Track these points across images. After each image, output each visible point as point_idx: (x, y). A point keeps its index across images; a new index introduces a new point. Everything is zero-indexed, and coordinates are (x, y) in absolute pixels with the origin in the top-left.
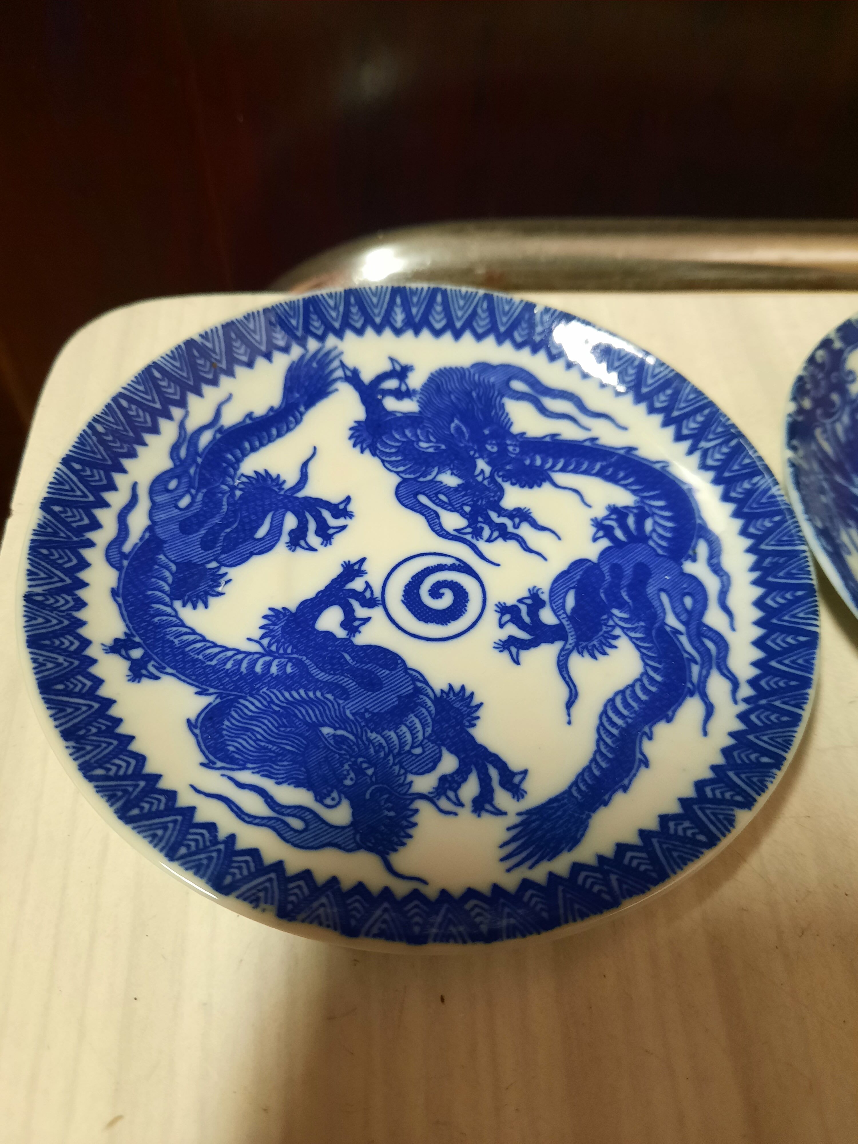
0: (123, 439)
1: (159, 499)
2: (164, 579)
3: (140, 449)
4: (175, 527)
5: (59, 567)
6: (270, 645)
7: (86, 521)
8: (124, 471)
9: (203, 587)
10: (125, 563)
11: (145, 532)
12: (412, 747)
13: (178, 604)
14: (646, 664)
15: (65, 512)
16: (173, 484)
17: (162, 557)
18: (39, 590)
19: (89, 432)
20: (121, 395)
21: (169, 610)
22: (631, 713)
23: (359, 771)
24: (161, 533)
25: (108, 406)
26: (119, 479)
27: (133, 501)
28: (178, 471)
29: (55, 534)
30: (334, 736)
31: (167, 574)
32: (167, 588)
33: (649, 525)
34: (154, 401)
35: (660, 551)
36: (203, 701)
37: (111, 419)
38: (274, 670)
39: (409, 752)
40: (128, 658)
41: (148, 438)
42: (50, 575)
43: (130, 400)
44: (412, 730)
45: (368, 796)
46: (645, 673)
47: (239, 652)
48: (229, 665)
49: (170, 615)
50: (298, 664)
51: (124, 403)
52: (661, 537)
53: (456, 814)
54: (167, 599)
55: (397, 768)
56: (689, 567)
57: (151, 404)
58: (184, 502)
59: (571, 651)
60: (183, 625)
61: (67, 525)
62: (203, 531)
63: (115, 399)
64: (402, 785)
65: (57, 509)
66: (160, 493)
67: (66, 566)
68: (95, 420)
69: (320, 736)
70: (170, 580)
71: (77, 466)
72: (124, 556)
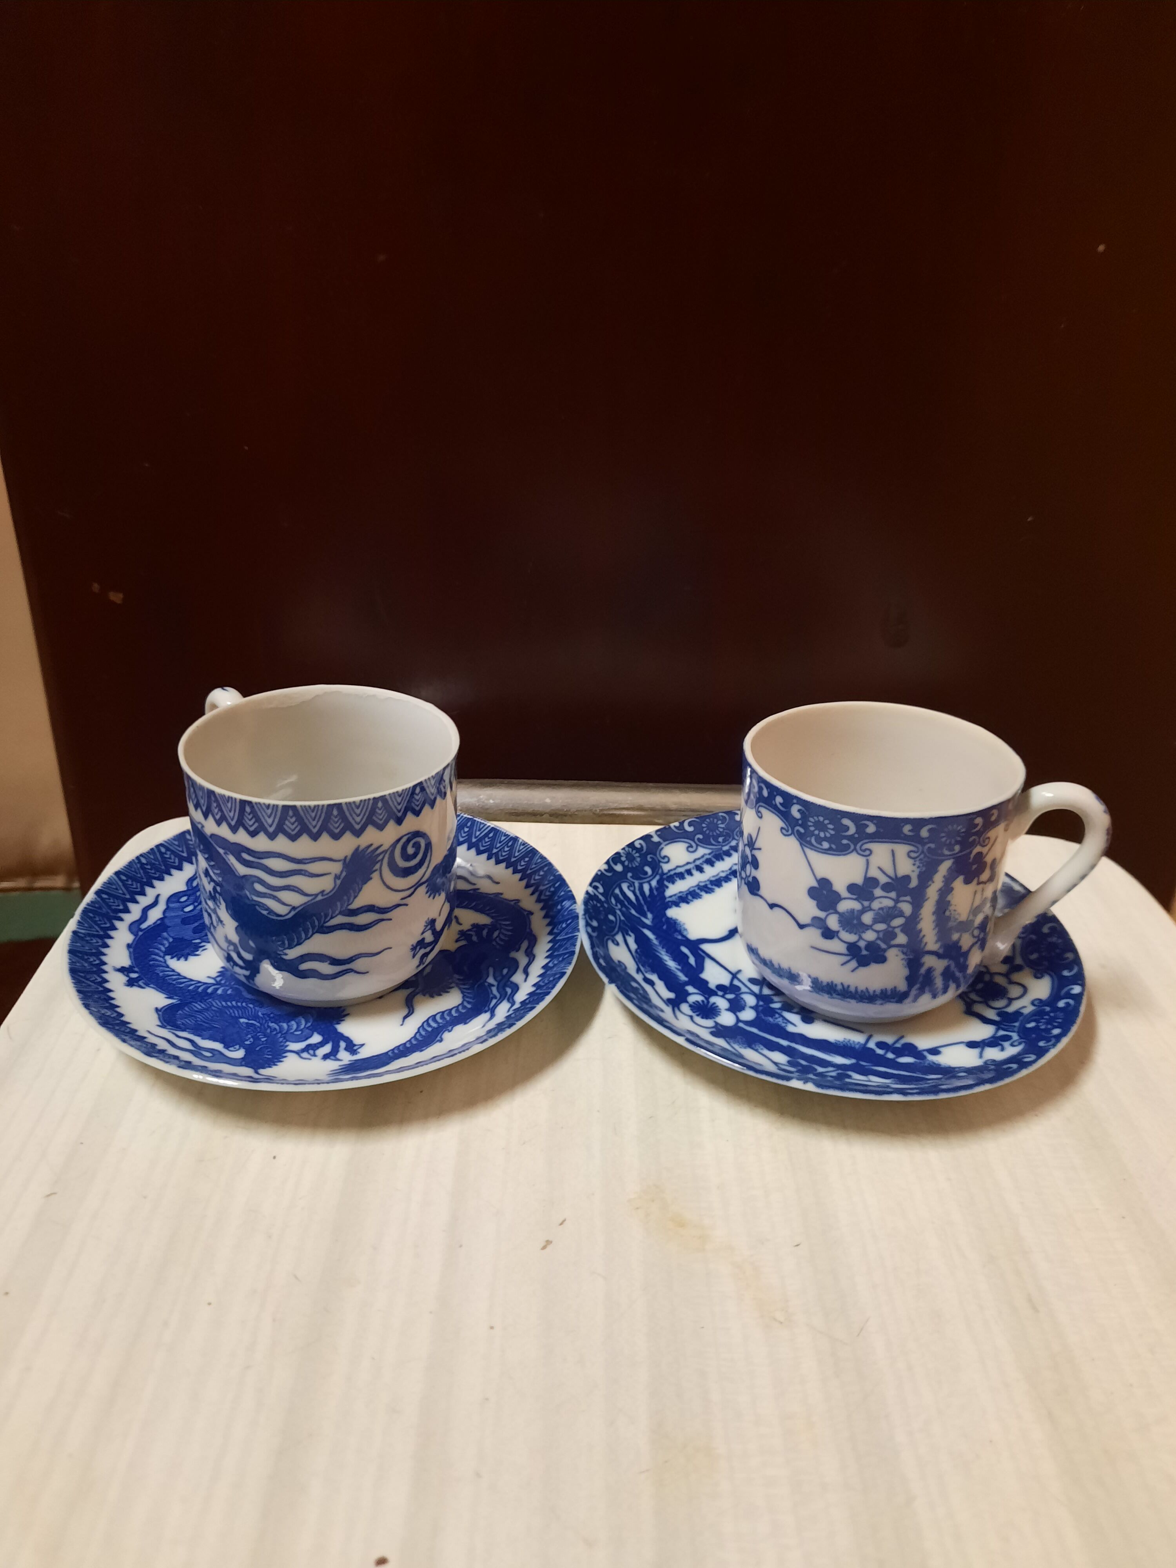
0: (157, 870)
1: (171, 905)
2: (163, 945)
3: (167, 877)
4: (178, 921)
5: (98, 925)
6: (221, 980)
7: (121, 907)
8: (153, 887)
9: (187, 951)
10: (140, 933)
11: (158, 920)
12: (296, 1031)
13: (168, 957)
14: (464, 1000)
15: (109, 899)
16: (184, 899)
17: (165, 934)
18: (83, 931)
19: (137, 861)
20: (161, 845)
21: (161, 959)
22: (443, 1021)
23: (256, 1038)
24: (167, 922)
25: (152, 849)
26: (148, 890)
27: (155, 903)
28: (189, 892)
29: (100, 908)
30: (247, 1023)
31: (165, 942)
32: (163, 949)
33: (496, 934)
34: (183, 852)
35: (498, 947)
36: (170, 1001)
37: (152, 857)
38: (219, 992)
39: (292, 1033)
40: (127, 976)
41: (173, 871)
42: (91, 927)
43: (167, 849)
44: (298, 1025)
45: (258, 1049)
46: (462, 1003)
47: (199, 982)
48: (191, 988)
49: (161, 961)
50: (235, 989)
51: (163, 850)
52: (501, 940)
53: (310, 1059)
54: (162, 954)
55: (281, 1039)
56: (513, 954)
57: (181, 853)
58: (187, 909)
59: (418, 993)
60: (168, 967)
61: (109, 907)
62: (196, 924)
63: (158, 846)
64: (282, 1046)
65: (104, 896)
66: (174, 902)
67: (102, 926)
68: (141, 855)
69: (238, 1022)
70: (167, 945)
71: (124, 878)
72: (141, 930)
